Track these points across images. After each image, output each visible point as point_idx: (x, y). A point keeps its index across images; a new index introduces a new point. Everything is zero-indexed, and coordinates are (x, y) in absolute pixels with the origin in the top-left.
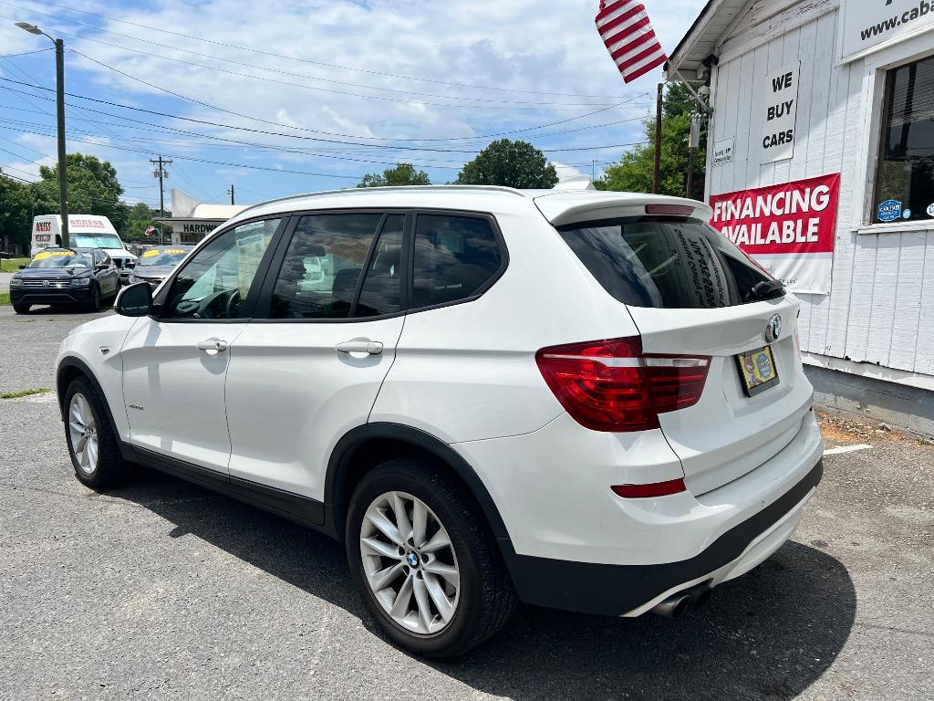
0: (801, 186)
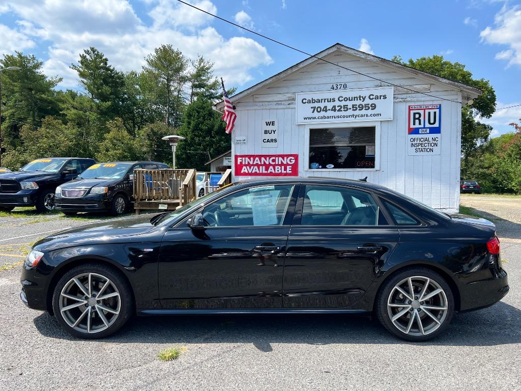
0: (283, 156)
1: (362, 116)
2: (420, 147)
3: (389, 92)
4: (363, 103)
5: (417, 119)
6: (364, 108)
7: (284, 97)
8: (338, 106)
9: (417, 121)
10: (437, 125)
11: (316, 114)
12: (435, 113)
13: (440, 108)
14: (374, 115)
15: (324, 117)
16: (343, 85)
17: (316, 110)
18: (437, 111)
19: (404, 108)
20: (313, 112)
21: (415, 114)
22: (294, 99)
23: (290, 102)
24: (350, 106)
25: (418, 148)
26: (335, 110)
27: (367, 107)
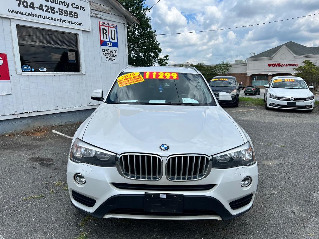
1: (68, 22)
2: (108, 56)
4: (68, 10)
5: (105, 33)
6: (69, 15)
8: (46, 6)
9: (105, 35)
11: (22, 9)
12: (114, 31)
13: (116, 28)
14: (78, 24)
15: (32, 15)
17: (21, 4)
19: (96, 22)
20: (19, 5)
21: (103, 29)
24: (56, 10)
25: (107, 57)
26: (43, 10)
27: (71, 14)
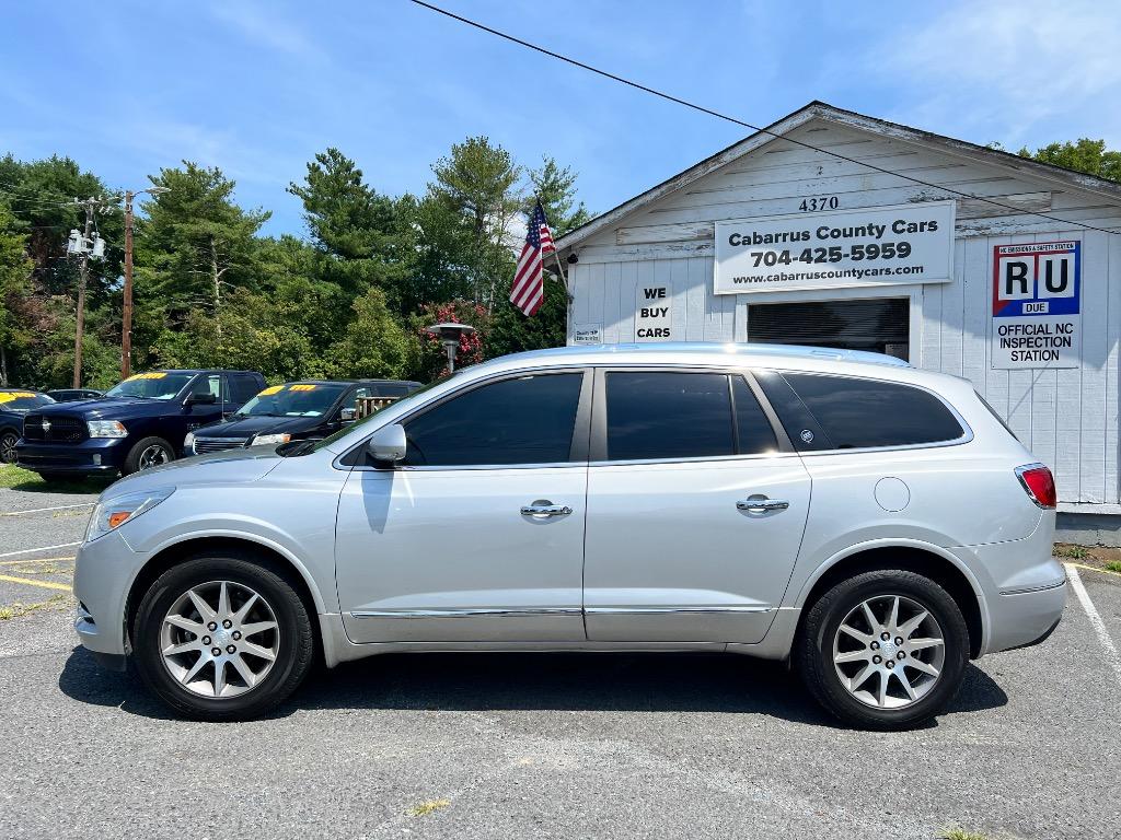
1: (875, 272)
2: (1024, 347)
3: (945, 213)
4: (879, 243)
5: (1016, 278)
6: (881, 254)
7: (689, 231)
8: (817, 251)
9: (1017, 284)
10: (1069, 292)
11: (763, 270)
12: (1064, 262)
13: (1077, 252)
14: (907, 270)
15: (784, 277)
16: (828, 202)
17: (762, 260)
18: (1071, 258)
19: (982, 250)
20: (756, 265)
21: (1010, 266)
22: (711, 236)
23: (702, 243)
24: (846, 249)
25: (1018, 349)
26: (809, 260)
27: (888, 250)
